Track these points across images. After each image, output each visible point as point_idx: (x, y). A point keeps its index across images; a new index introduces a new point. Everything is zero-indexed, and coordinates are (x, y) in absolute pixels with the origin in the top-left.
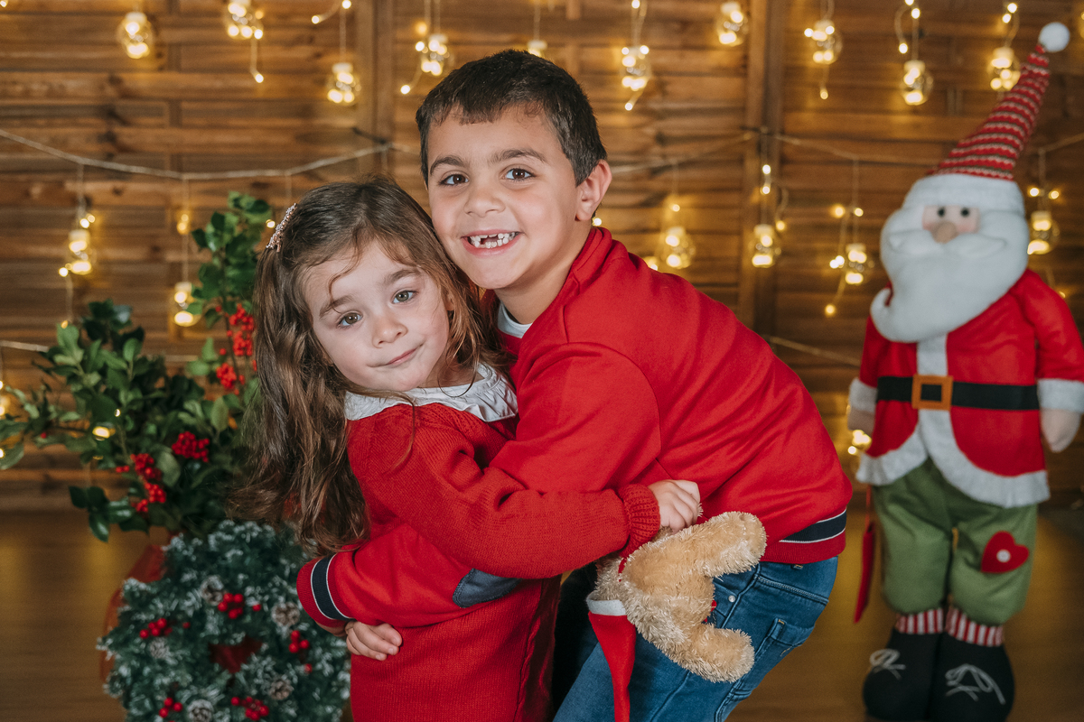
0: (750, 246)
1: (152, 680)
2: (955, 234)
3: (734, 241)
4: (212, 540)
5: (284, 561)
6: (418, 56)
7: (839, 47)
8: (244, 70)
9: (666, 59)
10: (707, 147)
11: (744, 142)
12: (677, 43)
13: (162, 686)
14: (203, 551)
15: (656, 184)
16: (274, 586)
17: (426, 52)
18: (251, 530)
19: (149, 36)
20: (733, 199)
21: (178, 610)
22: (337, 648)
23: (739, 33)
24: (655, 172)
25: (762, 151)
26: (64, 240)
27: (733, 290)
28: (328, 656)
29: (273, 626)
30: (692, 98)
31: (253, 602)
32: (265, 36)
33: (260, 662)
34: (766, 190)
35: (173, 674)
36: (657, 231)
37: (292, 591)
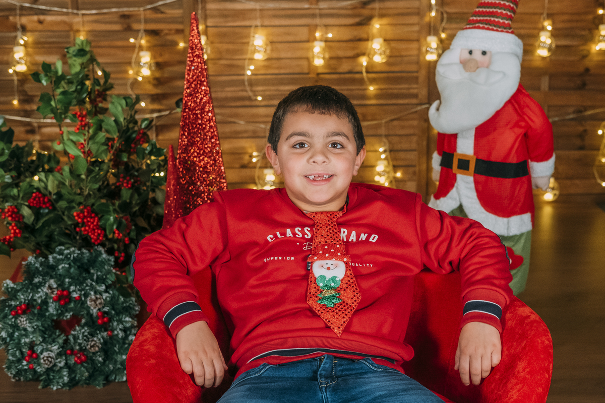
0: (424, 49)
1: (20, 340)
3: (414, 45)
4: (50, 258)
5: (92, 271)
13: (25, 343)
14: (46, 265)
15: (366, 12)
16: (87, 285)
18: (74, 252)
20: (413, 19)
21: (33, 300)
22: (126, 322)
24: (365, 4)
26: (10, 51)
27: (415, 74)
28: (121, 326)
29: (88, 309)
33: (80, 330)
34: (433, 14)
35: (31, 336)
36: (367, 40)
37: (99, 288)
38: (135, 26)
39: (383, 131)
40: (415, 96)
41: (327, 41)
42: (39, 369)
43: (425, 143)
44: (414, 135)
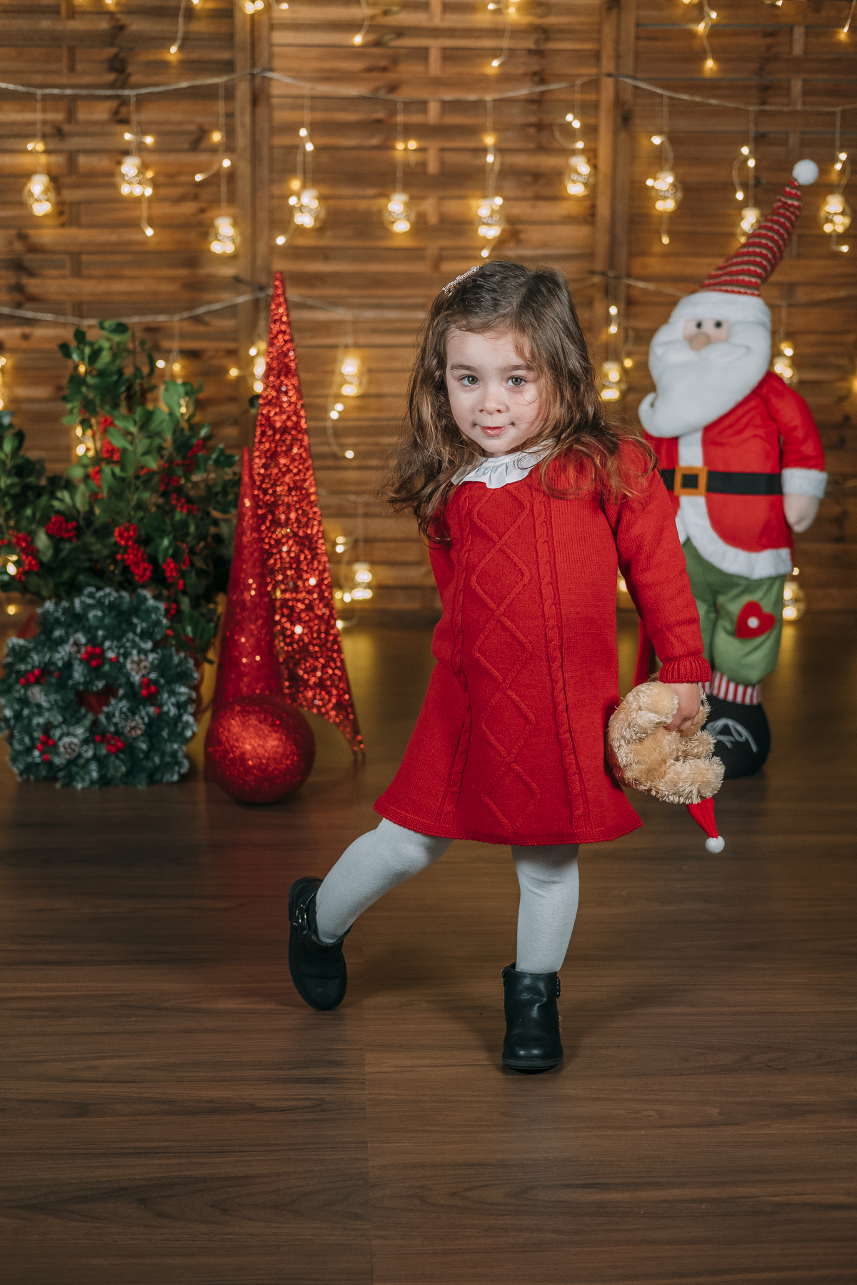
1: (30, 720)
2: (708, 341)
4: (77, 603)
5: (135, 620)
6: (291, 209)
7: (679, 195)
8: (135, 225)
9: (520, 209)
11: (593, 285)
12: (529, 194)
13: (38, 725)
14: (69, 611)
16: (128, 640)
17: (298, 206)
18: (109, 594)
19: (52, 195)
21: (51, 662)
22: (181, 694)
23: (585, 184)
25: (609, 294)
28: (173, 700)
29: (128, 675)
30: (545, 245)
31: (111, 655)
32: (154, 194)
33: (117, 704)
34: (613, 329)
35: (47, 714)
37: (143, 645)
38: (166, 344)
42: (58, 761)
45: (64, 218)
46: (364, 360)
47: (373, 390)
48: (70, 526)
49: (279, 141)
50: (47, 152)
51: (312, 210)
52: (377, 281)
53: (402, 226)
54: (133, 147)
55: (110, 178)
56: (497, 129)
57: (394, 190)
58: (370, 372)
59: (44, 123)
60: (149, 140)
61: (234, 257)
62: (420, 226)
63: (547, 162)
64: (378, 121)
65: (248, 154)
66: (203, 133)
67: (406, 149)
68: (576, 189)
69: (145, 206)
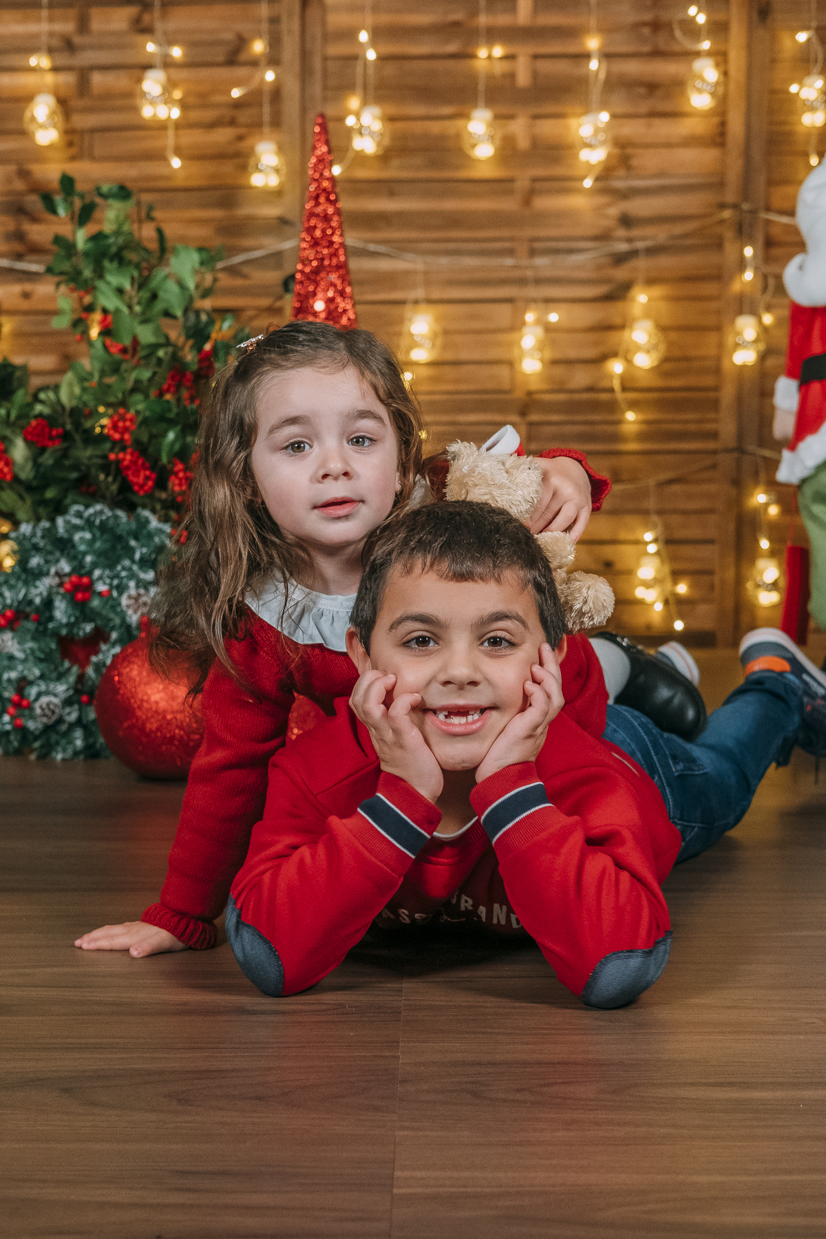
0: (730, 340)
3: (712, 338)
4: (61, 523)
6: (349, 132)
8: (159, 156)
9: (633, 129)
10: (678, 229)
11: (722, 222)
12: (643, 108)
13: (9, 680)
14: (50, 533)
15: (621, 273)
16: (124, 568)
17: (357, 127)
18: (101, 512)
19: (59, 119)
20: (709, 289)
21: (27, 601)
23: (713, 94)
24: (620, 259)
25: (743, 232)
27: (711, 395)
29: (123, 615)
30: (661, 174)
31: (101, 587)
32: (183, 117)
33: (109, 650)
35: (20, 668)
36: (622, 327)
37: (142, 576)
39: (651, 503)
40: (714, 435)
41: (549, 329)
42: (31, 725)
43: (732, 527)
44: (711, 511)
45: (74, 150)
46: (438, 319)
47: (449, 356)
48: (54, 433)
49: (335, 50)
50: (55, 69)
51: (374, 133)
52: (454, 221)
53: (484, 151)
54: (158, 61)
55: (129, 99)
56: (605, 30)
57: (475, 106)
58: (446, 334)
59: (51, 34)
60: (177, 52)
61: (278, 193)
62: (508, 152)
63: (664, 69)
64: (456, 24)
65: (297, 67)
66: (242, 42)
67: (490, 57)
68: (701, 101)
69: (171, 133)
